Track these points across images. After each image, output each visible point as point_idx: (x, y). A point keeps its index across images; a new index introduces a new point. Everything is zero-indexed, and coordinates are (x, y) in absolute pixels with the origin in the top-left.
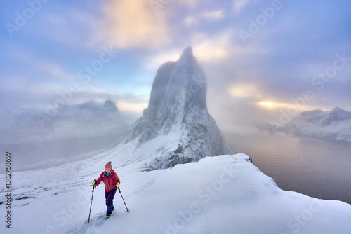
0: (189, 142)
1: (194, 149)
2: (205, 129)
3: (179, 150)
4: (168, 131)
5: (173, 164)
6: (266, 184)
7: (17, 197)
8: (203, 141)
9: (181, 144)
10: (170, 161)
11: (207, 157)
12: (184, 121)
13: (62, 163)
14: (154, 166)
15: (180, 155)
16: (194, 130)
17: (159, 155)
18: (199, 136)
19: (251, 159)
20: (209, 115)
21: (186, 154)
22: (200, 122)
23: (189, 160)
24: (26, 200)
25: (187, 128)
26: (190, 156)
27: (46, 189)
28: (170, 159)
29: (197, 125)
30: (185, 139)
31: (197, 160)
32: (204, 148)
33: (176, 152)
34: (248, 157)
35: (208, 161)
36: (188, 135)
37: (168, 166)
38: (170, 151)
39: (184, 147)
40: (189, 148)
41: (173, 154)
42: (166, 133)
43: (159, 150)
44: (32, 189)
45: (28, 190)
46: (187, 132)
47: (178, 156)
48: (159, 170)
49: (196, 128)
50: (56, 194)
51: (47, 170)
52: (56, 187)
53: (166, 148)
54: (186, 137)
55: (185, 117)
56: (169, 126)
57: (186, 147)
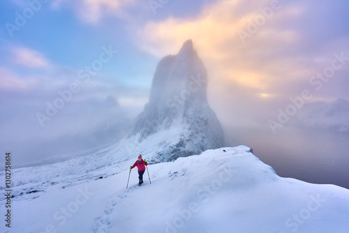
0: (190, 136)
1: (195, 143)
2: (206, 123)
3: (181, 144)
4: (170, 125)
5: (175, 158)
6: (265, 172)
7: (27, 191)
8: (204, 135)
9: (182, 137)
10: (172, 155)
11: (209, 150)
12: (185, 115)
13: (67, 159)
14: (156, 160)
15: (182, 149)
16: (195, 123)
17: (161, 150)
18: (200, 129)
19: (251, 151)
20: (209, 108)
21: (188, 147)
22: (201, 116)
23: (191, 154)
24: (36, 194)
25: (188, 122)
26: (191, 150)
27: (53, 183)
28: (172, 153)
29: (198, 120)
30: (187, 133)
31: (199, 153)
32: (206, 141)
33: (177, 146)
34: (249, 149)
35: (209, 154)
36: (190, 129)
37: (170, 160)
38: (172, 144)
39: (185, 141)
40: (191, 142)
41: (175, 147)
42: (167, 127)
43: (161, 144)
44: (40, 183)
45: (36, 184)
46: (188, 126)
47: (180, 150)
48: (161, 163)
49: (197, 122)
50: (63, 188)
51: (53, 165)
52: (63, 182)
53: (167, 142)
54: (186, 130)
55: (185, 111)
56: (170, 121)
57: (187, 141)
